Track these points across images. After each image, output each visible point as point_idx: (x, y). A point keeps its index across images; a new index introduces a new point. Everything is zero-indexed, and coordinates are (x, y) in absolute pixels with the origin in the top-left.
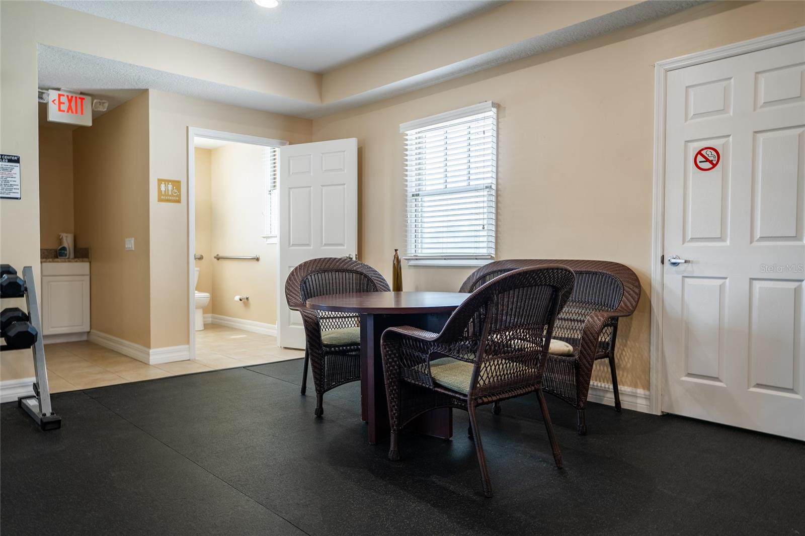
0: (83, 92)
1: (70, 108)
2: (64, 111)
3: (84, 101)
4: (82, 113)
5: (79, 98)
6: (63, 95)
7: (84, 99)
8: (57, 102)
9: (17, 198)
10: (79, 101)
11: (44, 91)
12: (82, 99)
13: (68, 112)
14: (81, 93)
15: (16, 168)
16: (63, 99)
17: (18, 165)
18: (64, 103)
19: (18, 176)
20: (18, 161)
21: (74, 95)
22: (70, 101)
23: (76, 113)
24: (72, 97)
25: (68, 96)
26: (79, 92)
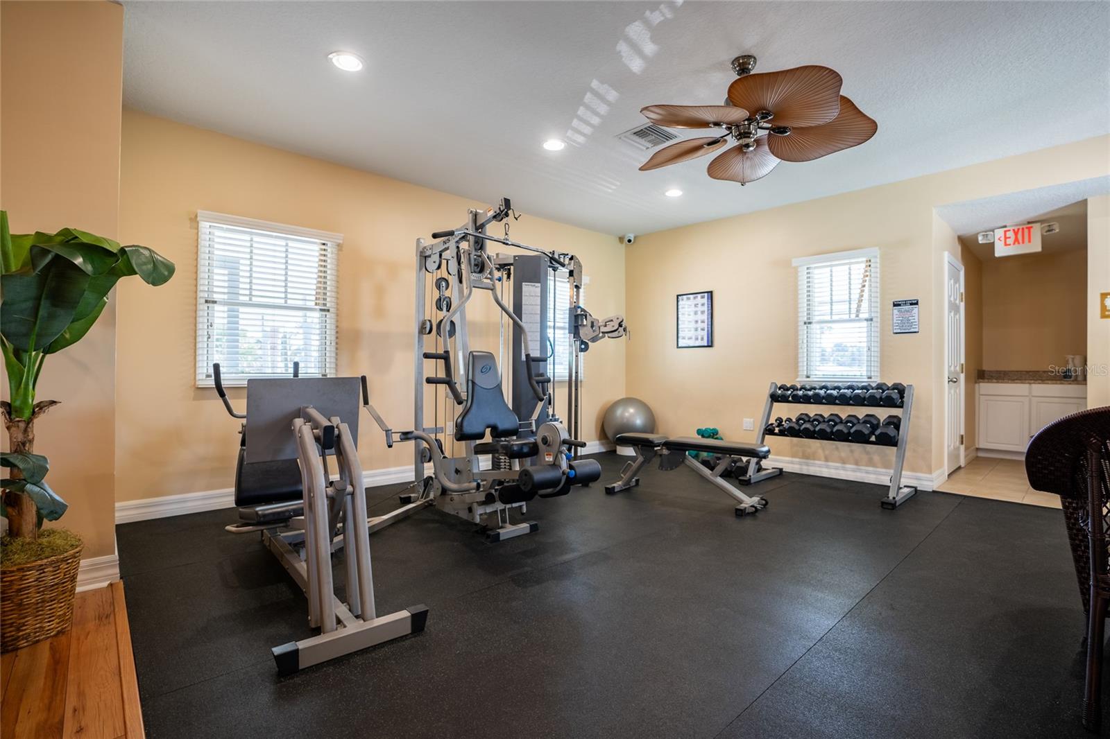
0: (1030, 221)
1: (1016, 240)
2: (1010, 245)
3: (1032, 230)
4: (1030, 241)
5: (1027, 228)
6: (1009, 231)
7: (1032, 227)
8: (1003, 239)
9: (915, 332)
10: (1026, 231)
11: (988, 233)
12: (1029, 228)
13: (1014, 244)
14: (1029, 223)
15: (915, 309)
16: (1010, 234)
17: (917, 306)
18: (1009, 238)
19: (916, 315)
20: (917, 304)
21: (1021, 227)
22: (1016, 233)
23: (1023, 242)
24: (1018, 229)
25: (1014, 230)
26: (1026, 222)
